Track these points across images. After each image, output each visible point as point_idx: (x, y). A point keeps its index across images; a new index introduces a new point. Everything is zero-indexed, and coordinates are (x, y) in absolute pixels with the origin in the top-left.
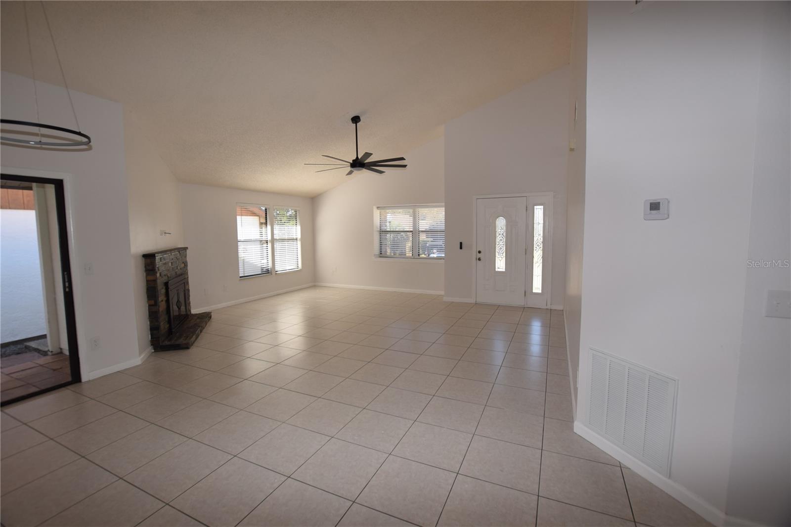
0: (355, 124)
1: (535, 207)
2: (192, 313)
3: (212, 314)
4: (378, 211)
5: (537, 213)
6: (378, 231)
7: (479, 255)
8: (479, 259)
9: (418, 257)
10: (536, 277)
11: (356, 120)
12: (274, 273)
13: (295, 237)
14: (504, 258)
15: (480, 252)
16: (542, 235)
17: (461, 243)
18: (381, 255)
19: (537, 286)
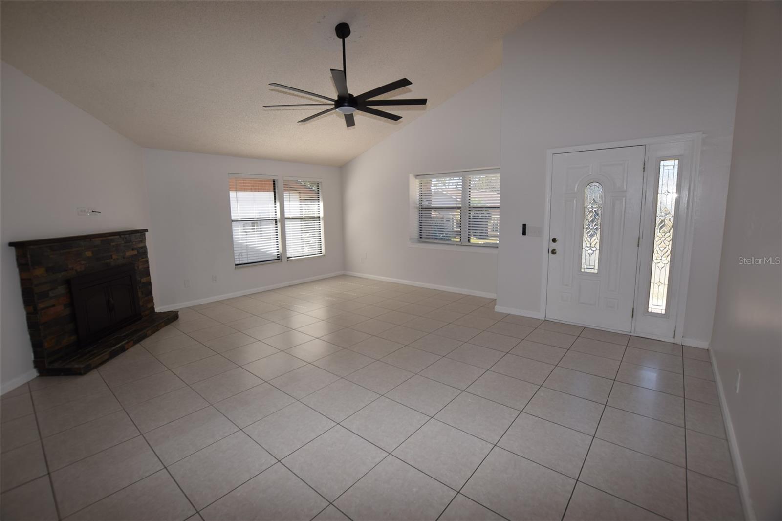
0: (341, 40)
1: (662, 163)
2: (156, 311)
3: (179, 313)
4: (417, 182)
5: (666, 174)
6: (417, 208)
7: (553, 246)
8: (554, 252)
9: (469, 244)
10: (656, 286)
11: (343, 31)
12: (284, 259)
13: (316, 215)
14: (597, 252)
15: (554, 240)
16: (673, 213)
17: (524, 226)
18: (421, 240)
19: (658, 302)
